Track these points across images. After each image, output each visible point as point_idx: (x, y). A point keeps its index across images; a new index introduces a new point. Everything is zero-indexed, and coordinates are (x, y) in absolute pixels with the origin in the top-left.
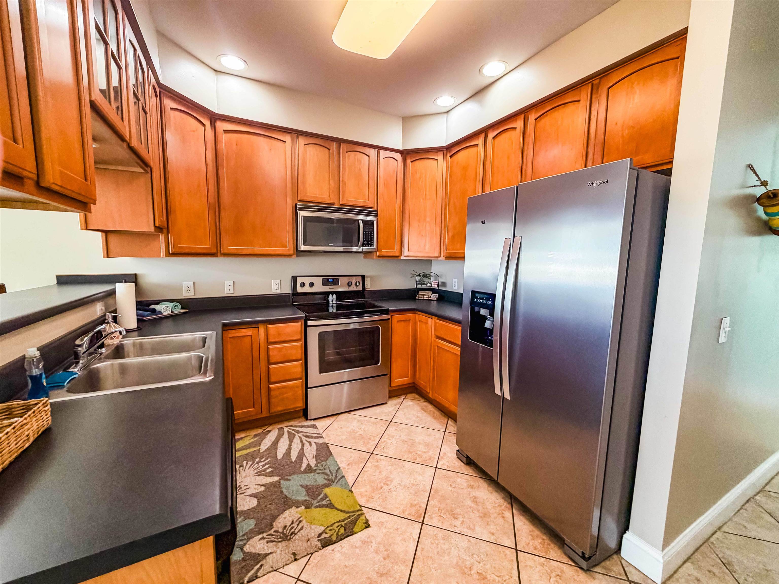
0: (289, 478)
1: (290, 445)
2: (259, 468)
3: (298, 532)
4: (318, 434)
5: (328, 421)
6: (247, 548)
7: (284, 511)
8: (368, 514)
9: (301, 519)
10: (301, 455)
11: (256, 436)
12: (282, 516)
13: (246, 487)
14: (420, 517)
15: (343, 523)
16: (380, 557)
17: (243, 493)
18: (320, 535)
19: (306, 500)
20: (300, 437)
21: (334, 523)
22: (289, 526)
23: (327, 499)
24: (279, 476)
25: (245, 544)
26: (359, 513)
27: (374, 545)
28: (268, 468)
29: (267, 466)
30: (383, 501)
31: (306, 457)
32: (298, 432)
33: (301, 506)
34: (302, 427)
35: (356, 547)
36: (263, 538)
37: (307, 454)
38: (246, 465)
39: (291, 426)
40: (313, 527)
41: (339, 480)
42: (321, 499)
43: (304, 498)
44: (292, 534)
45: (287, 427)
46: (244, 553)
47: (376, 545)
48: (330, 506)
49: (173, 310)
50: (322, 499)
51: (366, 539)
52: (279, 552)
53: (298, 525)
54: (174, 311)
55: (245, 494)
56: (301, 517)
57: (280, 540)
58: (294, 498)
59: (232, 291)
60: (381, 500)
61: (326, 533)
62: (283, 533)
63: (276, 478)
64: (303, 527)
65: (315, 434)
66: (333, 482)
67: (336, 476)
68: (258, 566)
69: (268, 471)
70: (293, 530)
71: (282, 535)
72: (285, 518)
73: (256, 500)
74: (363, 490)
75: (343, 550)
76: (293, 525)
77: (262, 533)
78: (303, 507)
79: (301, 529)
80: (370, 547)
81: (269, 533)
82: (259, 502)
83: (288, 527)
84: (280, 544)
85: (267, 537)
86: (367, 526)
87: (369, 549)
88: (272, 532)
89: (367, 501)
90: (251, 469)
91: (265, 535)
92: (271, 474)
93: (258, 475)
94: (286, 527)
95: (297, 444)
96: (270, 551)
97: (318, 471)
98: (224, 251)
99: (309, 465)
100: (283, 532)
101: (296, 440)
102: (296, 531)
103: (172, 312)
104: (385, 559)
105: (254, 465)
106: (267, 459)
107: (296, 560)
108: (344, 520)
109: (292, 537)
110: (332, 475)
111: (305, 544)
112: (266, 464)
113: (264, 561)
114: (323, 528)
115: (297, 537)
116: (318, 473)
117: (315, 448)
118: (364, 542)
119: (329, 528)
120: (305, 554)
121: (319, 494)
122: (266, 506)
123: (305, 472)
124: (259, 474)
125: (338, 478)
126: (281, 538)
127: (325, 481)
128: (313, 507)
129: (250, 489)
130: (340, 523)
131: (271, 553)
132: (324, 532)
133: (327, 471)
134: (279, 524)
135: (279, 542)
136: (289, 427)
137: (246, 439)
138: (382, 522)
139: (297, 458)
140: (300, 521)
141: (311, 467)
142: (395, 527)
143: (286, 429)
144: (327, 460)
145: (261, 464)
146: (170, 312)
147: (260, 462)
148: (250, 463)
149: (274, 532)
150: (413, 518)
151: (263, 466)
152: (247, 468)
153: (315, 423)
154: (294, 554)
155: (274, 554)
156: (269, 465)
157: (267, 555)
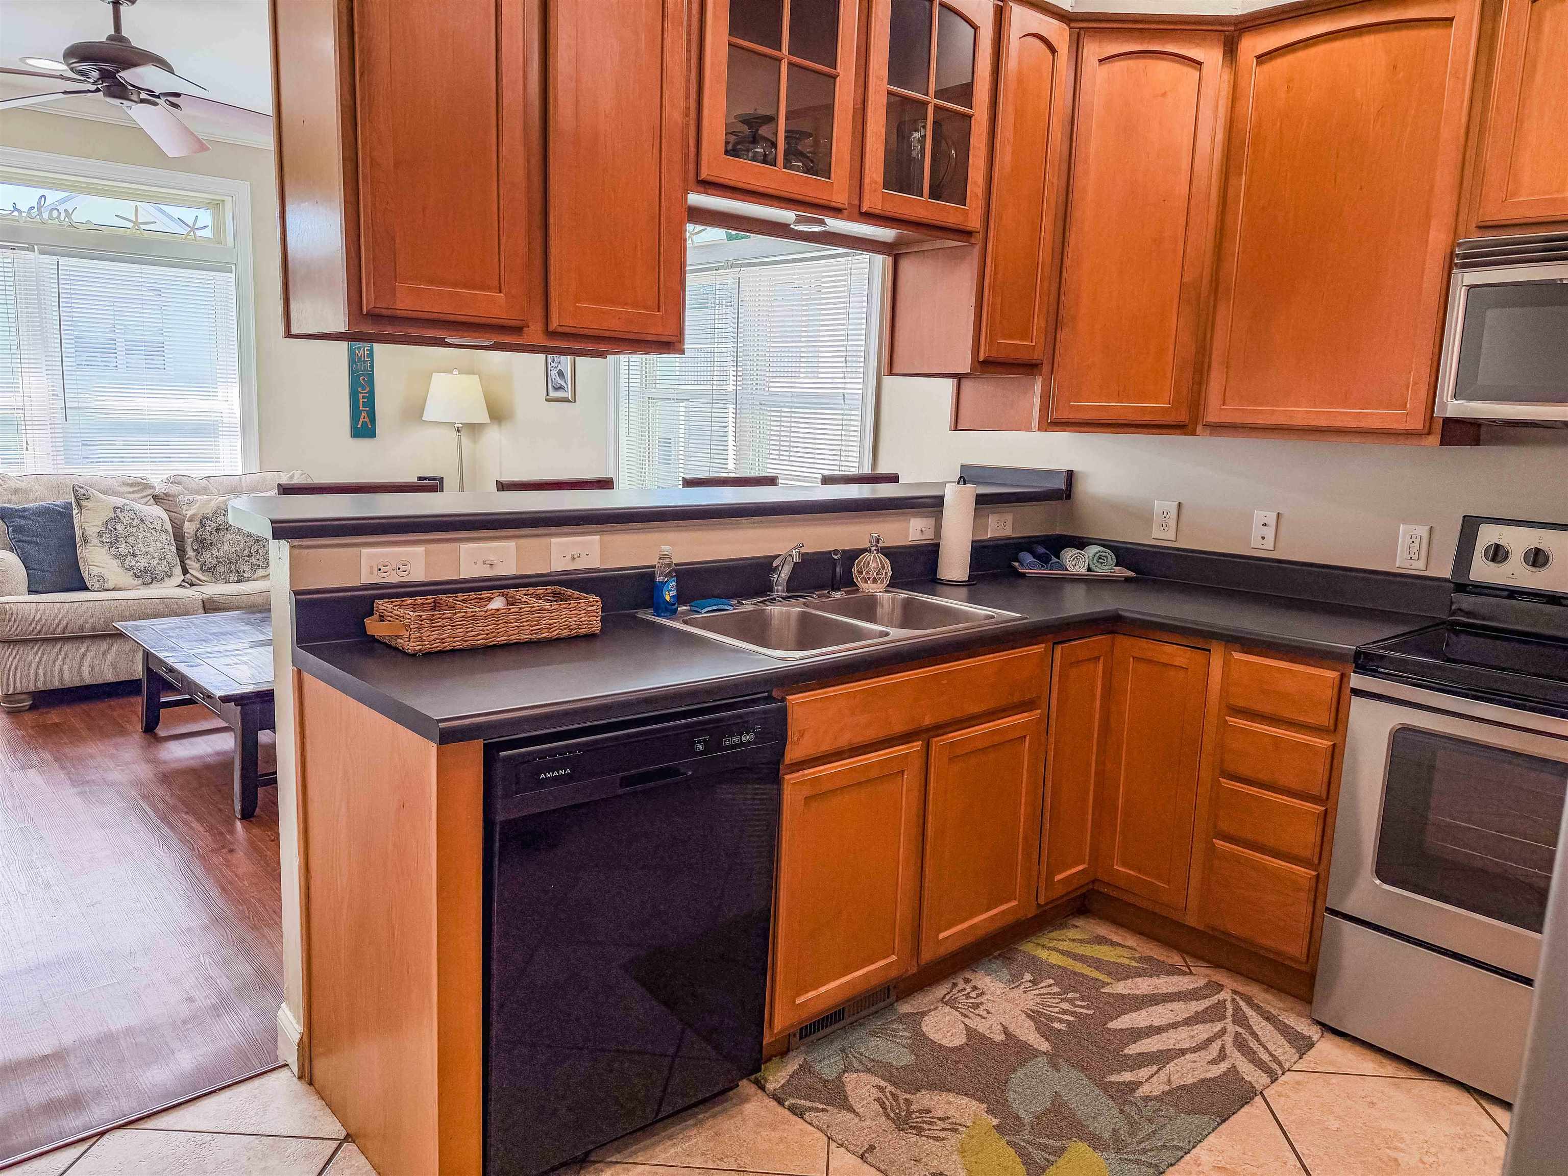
0: (1064, 1066)
1: (1174, 1026)
2: (1050, 1009)
3: (927, 1137)
4: (1275, 1058)
5: (1368, 1064)
6: (850, 1079)
7: (965, 1095)
9: (961, 1129)
10: (1162, 1058)
11: (1149, 959)
12: (951, 1097)
13: (984, 1014)
17: (966, 1016)
19: (1018, 1118)
20: (1223, 1031)
22: (933, 1118)
23: (1052, 1158)
24: (1055, 1047)
25: (857, 1071)
28: (1061, 1021)
29: (1066, 1017)
31: (1160, 1069)
32: (1240, 1019)
33: (996, 1117)
34: (1269, 1018)
36: (881, 1089)
37: (1171, 1067)
38: (1042, 988)
39: (1249, 1001)
40: (955, 1157)
41: (1137, 1162)
42: (1046, 1146)
43: (1021, 1113)
44: (914, 1127)
45: (1235, 992)
46: (839, 1078)
48: (1036, 1169)
49: (1092, 567)
50: (1044, 1148)
52: (863, 1124)
53: (943, 1129)
54: (1098, 570)
55: (967, 1021)
57: (892, 1115)
58: (1011, 1096)
59: (1269, 544)
62: (909, 1113)
63: (1045, 1046)
64: (944, 1139)
65: (1271, 1055)
66: (1118, 1151)
67: (1144, 1151)
68: (821, 1106)
69: (1056, 1025)
70: (926, 1126)
71: (903, 1114)
72: (949, 1103)
73: (964, 1040)
76: (939, 1122)
77: (894, 1084)
78: (995, 1122)
79: (936, 1139)
81: (898, 1093)
82: (960, 1048)
83: (930, 1115)
84: (884, 1118)
85: (888, 1095)
88: (903, 1096)
90: (1038, 1000)
91: (890, 1088)
92: (1046, 1032)
93: (1029, 1016)
94: (928, 1111)
95: (1193, 1037)
96: (857, 1111)
97: (1127, 1108)
98: (1212, 417)
99: (1132, 1087)
100: (914, 1112)
101: (1203, 1031)
102: (927, 1133)
103: (1089, 570)
105: (1054, 998)
106: (1088, 1008)
107: (862, 1157)
109: (910, 1131)
110: (1142, 1143)
111: (903, 1157)
112: (1072, 1013)
113: (836, 1111)
115: (914, 1139)
116: (1122, 1112)
117: (1209, 1075)
120: (882, 1168)
121: (1056, 1137)
122: (957, 1062)
123: (1107, 1088)
124: (1032, 1015)
125: (1143, 1158)
126: (895, 1114)
127: (1107, 1135)
128: (1007, 1138)
129: (984, 1020)
131: (857, 1115)
133: (1147, 1128)
134: (924, 1099)
135: (888, 1116)
136: (1238, 998)
137: (1119, 951)
139: (1140, 1054)
140: (955, 1130)
141: (1133, 1090)
143: (1225, 995)
144: (1188, 1113)
145: (1065, 1006)
146: (1083, 570)
147: (1071, 1001)
148: (1056, 989)
149: (906, 1100)
151: (1064, 1012)
152: (1035, 992)
153: (1315, 1038)
154: (872, 1148)
155: (857, 1120)
156: (1071, 1019)
157: (851, 1109)
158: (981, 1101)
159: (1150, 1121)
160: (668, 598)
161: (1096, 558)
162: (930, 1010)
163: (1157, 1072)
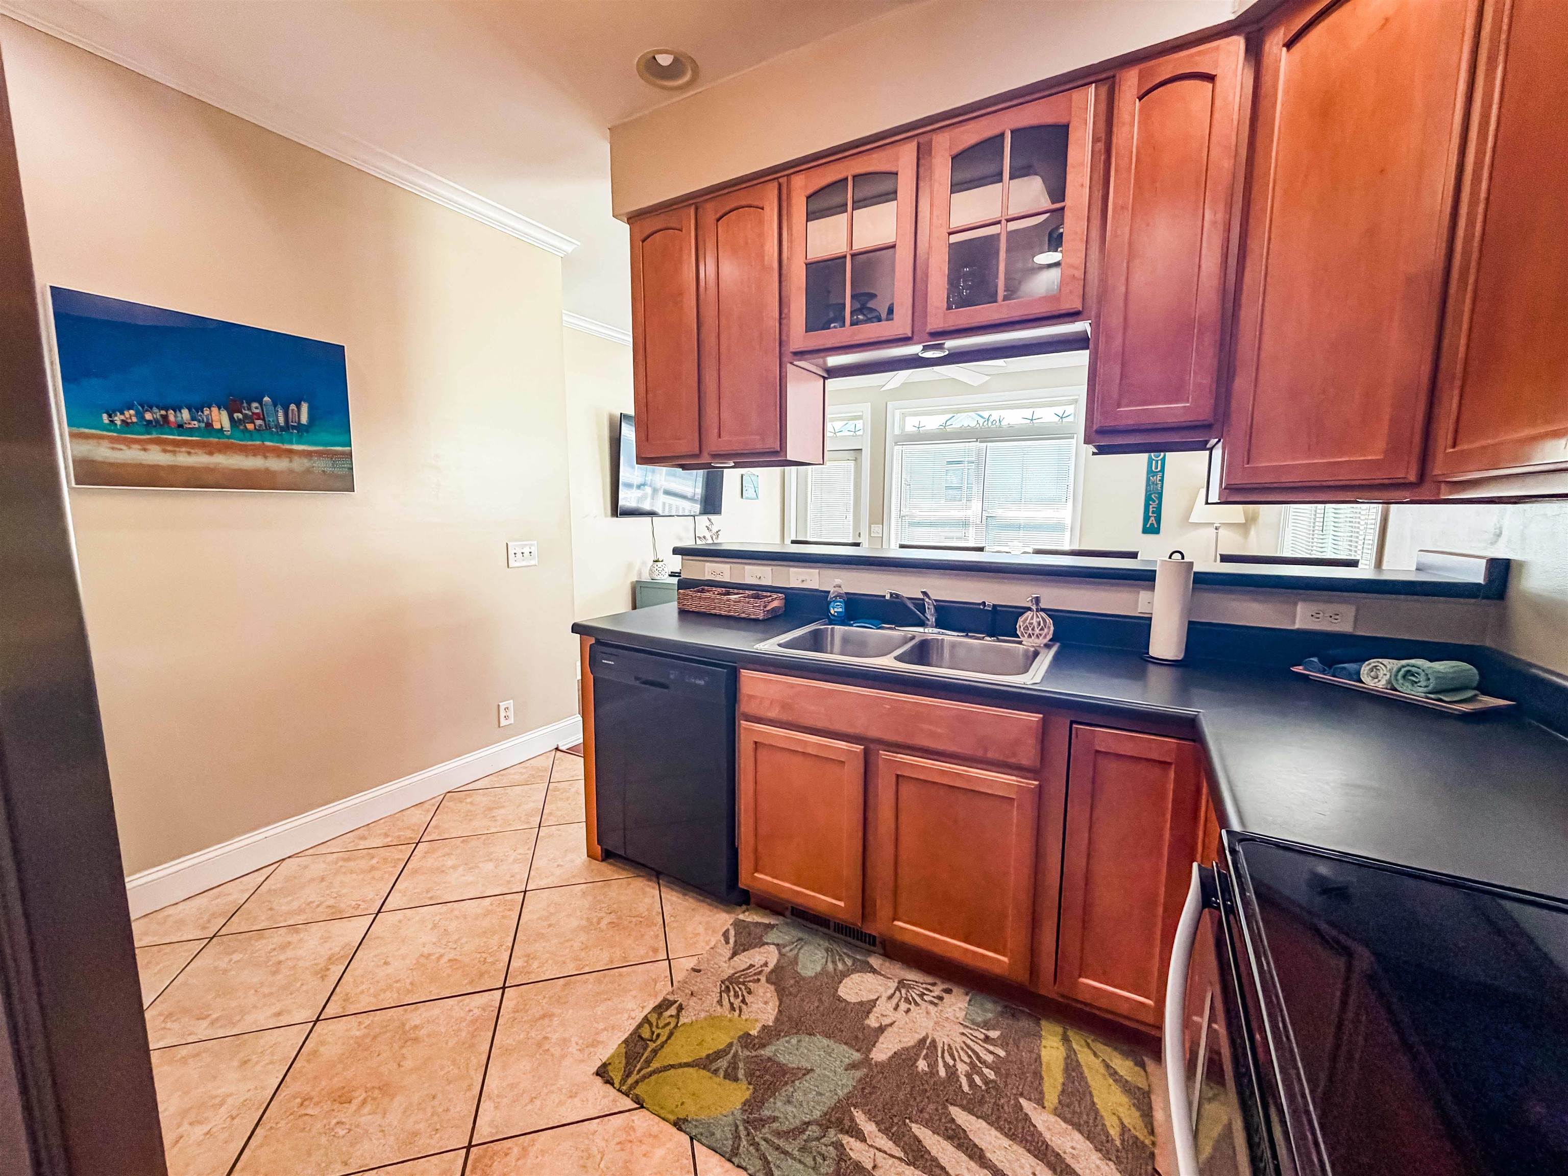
2: (947, 1055)
6: (770, 948)
7: (780, 1010)
8: (611, 1098)
9: (736, 1012)
12: (773, 1002)
13: (903, 1009)
14: (478, 1160)
15: (652, 1046)
16: (555, 1037)
17: (890, 998)
18: (680, 1008)
19: (763, 1045)
21: (669, 1037)
22: (744, 996)
23: (722, 1073)
24: (880, 1062)
25: (780, 950)
26: (630, 1081)
27: (573, 1049)
29: (942, 1070)
30: (587, 1150)
31: (900, 1159)
33: (759, 1032)
35: (605, 1029)
36: (765, 965)
38: (983, 1047)
40: (703, 1014)
41: (737, 1137)
42: (737, 1069)
43: (770, 1047)
44: (727, 987)
46: (767, 943)
47: (570, 1050)
48: (706, 1063)
50: (733, 1067)
51: (592, 1049)
52: (722, 963)
53: (731, 1003)
55: (884, 999)
56: (740, 1016)
57: (737, 975)
58: (792, 1039)
60: (594, 1150)
61: (671, 1016)
62: (743, 983)
63: (879, 1055)
64: (721, 1005)
66: (747, 1122)
67: (754, 1144)
69: (921, 1064)
70: (732, 993)
71: (741, 980)
73: (853, 1000)
74: (659, 1153)
75: (626, 1015)
76: (739, 1000)
77: (775, 970)
79: (719, 1000)
80: (581, 1041)
82: (840, 999)
83: (746, 994)
84: (732, 971)
86: (602, 1072)
87: (581, 1037)
89: (629, 1129)
92: (904, 1056)
93: (922, 1041)
94: (750, 992)
96: (735, 958)
97: (815, 1128)
100: (745, 985)
102: (724, 995)
104: (546, 1038)
105: (971, 1058)
106: (974, 1088)
107: (694, 970)
108: (655, 1052)
109: (724, 986)
110: (765, 1140)
112: (952, 1073)
113: (730, 947)
114: (682, 1020)
116: (806, 1123)
118: (595, 1044)
119: (672, 1026)
121: (750, 1075)
123: (842, 1111)
124: (925, 1043)
127: (766, 1113)
128: (736, 1041)
130: (659, 1042)
131: (731, 958)
132: (678, 1016)
133: (792, 1147)
134: (764, 989)
135: (735, 973)
138: (571, 1097)
139: (915, 1138)
140: (733, 1010)
141: (846, 1132)
142: (538, 1103)
145: (963, 1068)
148: (987, 1057)
149: (759, 980)
150: (495, 1148)
152: (970, 1042)
154: (697, 970)
155: (726, 959)
156: (942, 1073)
157: (734, 954)
158: (777, 1020)
159: (802, 1149)
160: (832, 612)
161: (1402, 672)
162: (882, 975)
163: (893, 1157)
